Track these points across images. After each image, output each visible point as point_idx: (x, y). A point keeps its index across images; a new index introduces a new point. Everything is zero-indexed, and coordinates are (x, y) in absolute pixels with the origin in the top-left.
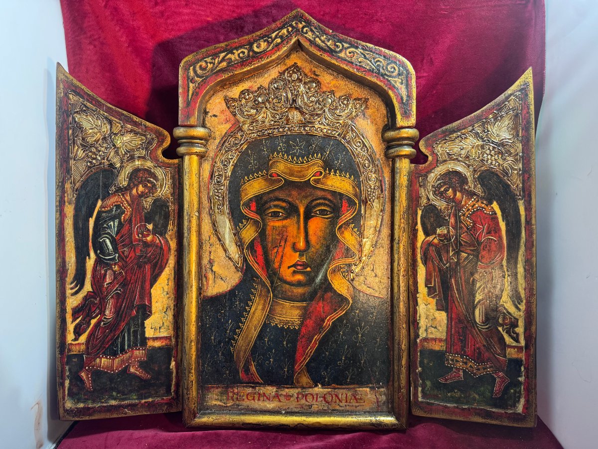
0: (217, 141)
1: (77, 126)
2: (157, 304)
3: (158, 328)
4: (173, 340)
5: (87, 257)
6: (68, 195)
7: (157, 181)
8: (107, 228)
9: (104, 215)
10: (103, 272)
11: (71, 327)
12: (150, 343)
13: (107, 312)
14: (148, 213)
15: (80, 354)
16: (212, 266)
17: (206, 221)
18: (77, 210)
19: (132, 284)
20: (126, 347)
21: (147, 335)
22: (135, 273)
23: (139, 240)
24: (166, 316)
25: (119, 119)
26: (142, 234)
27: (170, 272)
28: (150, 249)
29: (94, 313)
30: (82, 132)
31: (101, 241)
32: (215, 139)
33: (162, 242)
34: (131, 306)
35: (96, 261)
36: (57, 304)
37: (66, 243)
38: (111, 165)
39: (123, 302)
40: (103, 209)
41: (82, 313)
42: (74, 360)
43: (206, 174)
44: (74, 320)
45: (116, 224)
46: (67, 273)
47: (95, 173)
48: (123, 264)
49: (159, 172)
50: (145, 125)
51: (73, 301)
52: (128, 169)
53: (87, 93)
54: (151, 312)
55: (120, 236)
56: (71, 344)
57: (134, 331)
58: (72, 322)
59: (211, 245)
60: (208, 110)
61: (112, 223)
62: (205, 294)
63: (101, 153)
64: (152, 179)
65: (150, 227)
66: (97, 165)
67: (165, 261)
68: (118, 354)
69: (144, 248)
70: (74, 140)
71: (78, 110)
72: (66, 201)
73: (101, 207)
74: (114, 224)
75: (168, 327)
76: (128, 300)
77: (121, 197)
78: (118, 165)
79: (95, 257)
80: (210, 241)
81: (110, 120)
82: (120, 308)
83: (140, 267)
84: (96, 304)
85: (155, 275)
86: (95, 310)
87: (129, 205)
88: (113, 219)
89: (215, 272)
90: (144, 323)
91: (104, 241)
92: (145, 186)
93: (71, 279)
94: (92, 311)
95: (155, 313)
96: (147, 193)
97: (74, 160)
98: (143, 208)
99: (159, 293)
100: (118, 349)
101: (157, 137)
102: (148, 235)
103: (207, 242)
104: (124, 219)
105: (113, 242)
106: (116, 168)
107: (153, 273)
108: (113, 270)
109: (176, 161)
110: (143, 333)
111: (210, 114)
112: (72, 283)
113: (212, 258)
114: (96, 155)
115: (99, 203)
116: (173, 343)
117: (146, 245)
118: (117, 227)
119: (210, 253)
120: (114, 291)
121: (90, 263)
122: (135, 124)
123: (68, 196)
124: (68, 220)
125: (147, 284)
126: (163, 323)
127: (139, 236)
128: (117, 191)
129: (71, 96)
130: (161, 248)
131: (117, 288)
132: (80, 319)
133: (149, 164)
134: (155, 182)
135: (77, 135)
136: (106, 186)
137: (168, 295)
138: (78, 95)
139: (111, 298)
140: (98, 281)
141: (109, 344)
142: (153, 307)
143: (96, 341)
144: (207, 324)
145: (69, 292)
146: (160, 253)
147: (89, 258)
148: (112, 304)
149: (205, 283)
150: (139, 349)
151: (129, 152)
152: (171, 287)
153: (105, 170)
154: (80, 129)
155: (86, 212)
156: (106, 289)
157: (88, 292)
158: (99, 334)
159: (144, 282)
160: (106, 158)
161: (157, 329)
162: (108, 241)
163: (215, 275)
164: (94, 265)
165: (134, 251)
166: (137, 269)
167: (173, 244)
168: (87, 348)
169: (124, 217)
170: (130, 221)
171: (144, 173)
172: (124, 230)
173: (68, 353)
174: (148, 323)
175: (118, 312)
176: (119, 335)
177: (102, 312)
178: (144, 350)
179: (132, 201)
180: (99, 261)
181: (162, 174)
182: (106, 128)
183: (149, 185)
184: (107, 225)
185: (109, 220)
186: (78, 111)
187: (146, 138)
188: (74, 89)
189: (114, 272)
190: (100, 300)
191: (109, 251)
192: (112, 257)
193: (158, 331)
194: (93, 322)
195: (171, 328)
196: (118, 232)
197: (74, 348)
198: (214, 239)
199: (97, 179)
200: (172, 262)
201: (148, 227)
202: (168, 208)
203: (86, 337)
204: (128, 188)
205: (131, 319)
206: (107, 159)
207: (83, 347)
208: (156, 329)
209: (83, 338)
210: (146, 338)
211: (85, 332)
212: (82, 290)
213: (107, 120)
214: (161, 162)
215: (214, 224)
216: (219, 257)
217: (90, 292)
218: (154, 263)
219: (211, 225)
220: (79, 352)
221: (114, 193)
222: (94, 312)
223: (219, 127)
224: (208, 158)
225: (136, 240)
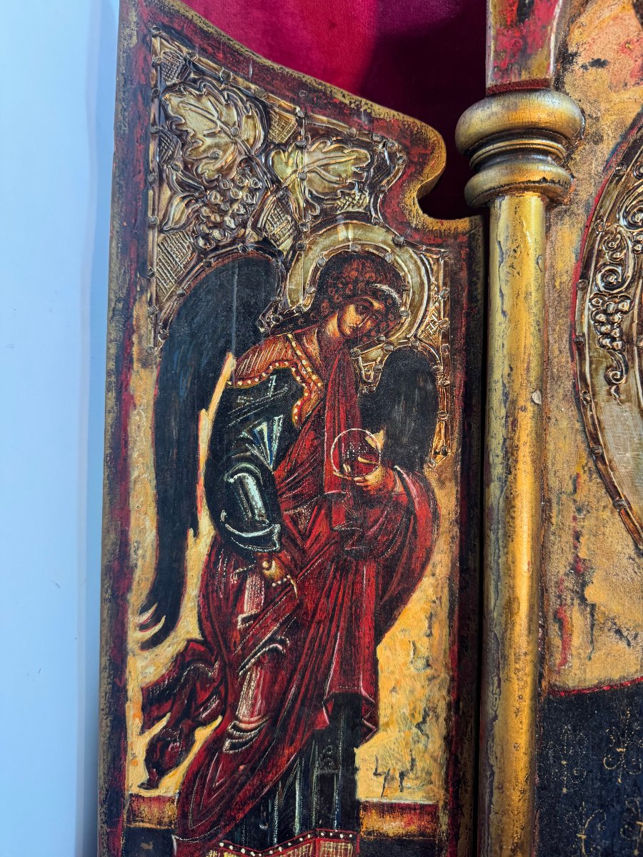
0: (606, 148)
1: (171, 130)
2: (394, 698)
3: (397, 775)
4: (444, 819)
5: (191, 532)
6: (140, 337)
7: (400, 293)
8: (251, 443)
9: (241, 400)
10: (234, 580)
11: (138, 745)
12: (372, 822)
13: (243, 711)
14: (371, 396)
15: (161, 830)
16: (584, 585)
17: (564, 424)
18: (166, 385)
19: (319, 623)
20: (297, 826)
21: (362, 794)
22: (330, 589)
23: (343, 484)
24: (423, 739)
25: (292, 101)
26: (353, 462)
27: (436, 592)
28: (377, 510)
29: (205, 710)
30: (183, 145)
31: (232, 481)
32: (598, 139)
33: (414, 491)
34: (313, 698)
35: (215, 545)
36: (102, 670)
37: (132, 486)
38: (266, 244)
39: (290, 681)
40: (240, 383)
41: (170, 702)
42: (145, 846)
43: (567, 260)
44: (147, 725)
45: (277, 429)
46: (130, 580)
47: (218, 272)
48: (293, 558)
49: (408, 263)
50: (369, 115)
51: (146, 667)
52: (316, 256)
53: (201, 29)
54: (374, 720)
55: (285, 466)
56: (138, 796)
57: (322, 778)
58: (142, 732)
59: (579, 510)
60: (572, 49)
61: (264, 426)
62: (557, 680)
63: (235, 206)
64: (385, 287)
65: (377, 440)
66: (224, 247)
67: (422, 554)
68: (272, 844)
69: (357, 506)
70: (161, 171)
71: (175, 81)
72: (135, 357)
73: (236, 376)
74: (270, 431)
75: (429, 773)
76: (308, 674)
77: (294, 344)
78: (286, 245)
79: (213, 533)
80: (577, 497)
81: (265, 106)
82: (283, 701)
83: (343, 569)
84: (212, 680)
85: (391, 600)
86: (208, 699)
87: (316, 370)
88: (267, 413)
89: (593, 606)
90: (354, 755)
91: (241, 481)
92: (365, 310)
93: (144, 597)
94: (200, 701)
95: (387, 724)
96: (370, 331)
97: (161, 231)
98: (359, 380)
99: (401, 659)
100: (271, 826)
101: (406, 149)
102: (369, 468)
103: (564, 497)
104: (300, 415)
105: (267, 485)
106: (280, 253)
107: (384, 592)
108: (263, 577)
109: (463, 224)
110: (350, 785)
111: (580, 61)
112: (143, 610)
113: (581, 555)
114: (223, 213)
115: (230, 364)
116: (444, 828)
117: (364, 498)
118: (280, 438)
119: (577, 536)
120: (264, 645)
121: (198, 549)
122: (341, 111)
123: (140, 343)
124: (139, 414)
125: (366, 629)
126: (413, 760)
127: (342, 471)
128: (280, 327)
129: (157, 42)
130: (410, 512)
131: (276, 633)
132: (164, 722)
133: (378, 236)
134: (395, 295)
135: (171, 157)
136: (250, 312)
137: (429, 671)
138: (178, 39)
139: (255, 664)
140: (219, 608)
141: (247, 809)
142: (382, 705)
143: (209, 795)
144: (560, 786)
145: (135, 636)
146: (407, 529)
147: (196, 535)
148: (258, 685)
149: (557, 642)
150: (336, 837)
151: (319, 200)
152: (440, 644)
153: (247, 262)
154: (179, 136)
155: (191, 391)
156: (243, 637)
157: (189, 641)
158: (216, 774)
159: (355, 619)
160: (250, 223)
161: (393, 778)
162: (251, 483)
163: (592, 615)
164: (209, 555)
165: (328, 516)
166: (335, 577)
167: (447, 500)
168: (183, 814)
169: (300, 409)
170: (317, 422)
171: (363, 264)
172: (301, 450)
173: (129, 821)
174: (364, 754)
175: (273, 711)
176: (276, 785)
177: (228, 709)
178: (352, 841)
179: (325, 359)
180: (223, 544)
181: (419, 269)
182: (252, 131)
183: (376, 305)
184: (251, 432)
185: (257, 416)
186: (175, 85)
187: (373, 153)
188: (166, 21)
189: (268, 581)
190: (222, 669)
191: (253, 513)
192: (260, 533)
193: (396, 784)
194: (202, 735)
195: (438, 777)
196: (281, 456)
197: (144, 809)
198: (591, 489)
199: (224, 288)
200: (442, 559)
201: (370, 441)
202: (434, 381)
203: (181, 780)
204: (314, 318)
205: (313, 736)
206: (254, 227)
207: (171, 811)
208: (388, 778)
209: (171, 784)
210: (359, 803)
211: (177, 765)
212: (173, 634)
213: (257, 106)
214: (416, 229)
215: (592, 436)
216: (609, 555)
217: (195, 641)
218: (387, 560)
219: (580, 438)
220: (160, 823)
221: (273, 333)
222: (205, 705)
223: (614, 96)
224: (574, 207)
225: (335, 482)
